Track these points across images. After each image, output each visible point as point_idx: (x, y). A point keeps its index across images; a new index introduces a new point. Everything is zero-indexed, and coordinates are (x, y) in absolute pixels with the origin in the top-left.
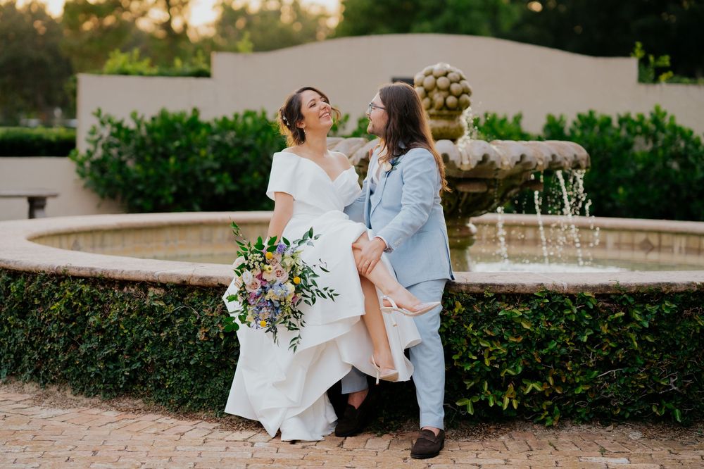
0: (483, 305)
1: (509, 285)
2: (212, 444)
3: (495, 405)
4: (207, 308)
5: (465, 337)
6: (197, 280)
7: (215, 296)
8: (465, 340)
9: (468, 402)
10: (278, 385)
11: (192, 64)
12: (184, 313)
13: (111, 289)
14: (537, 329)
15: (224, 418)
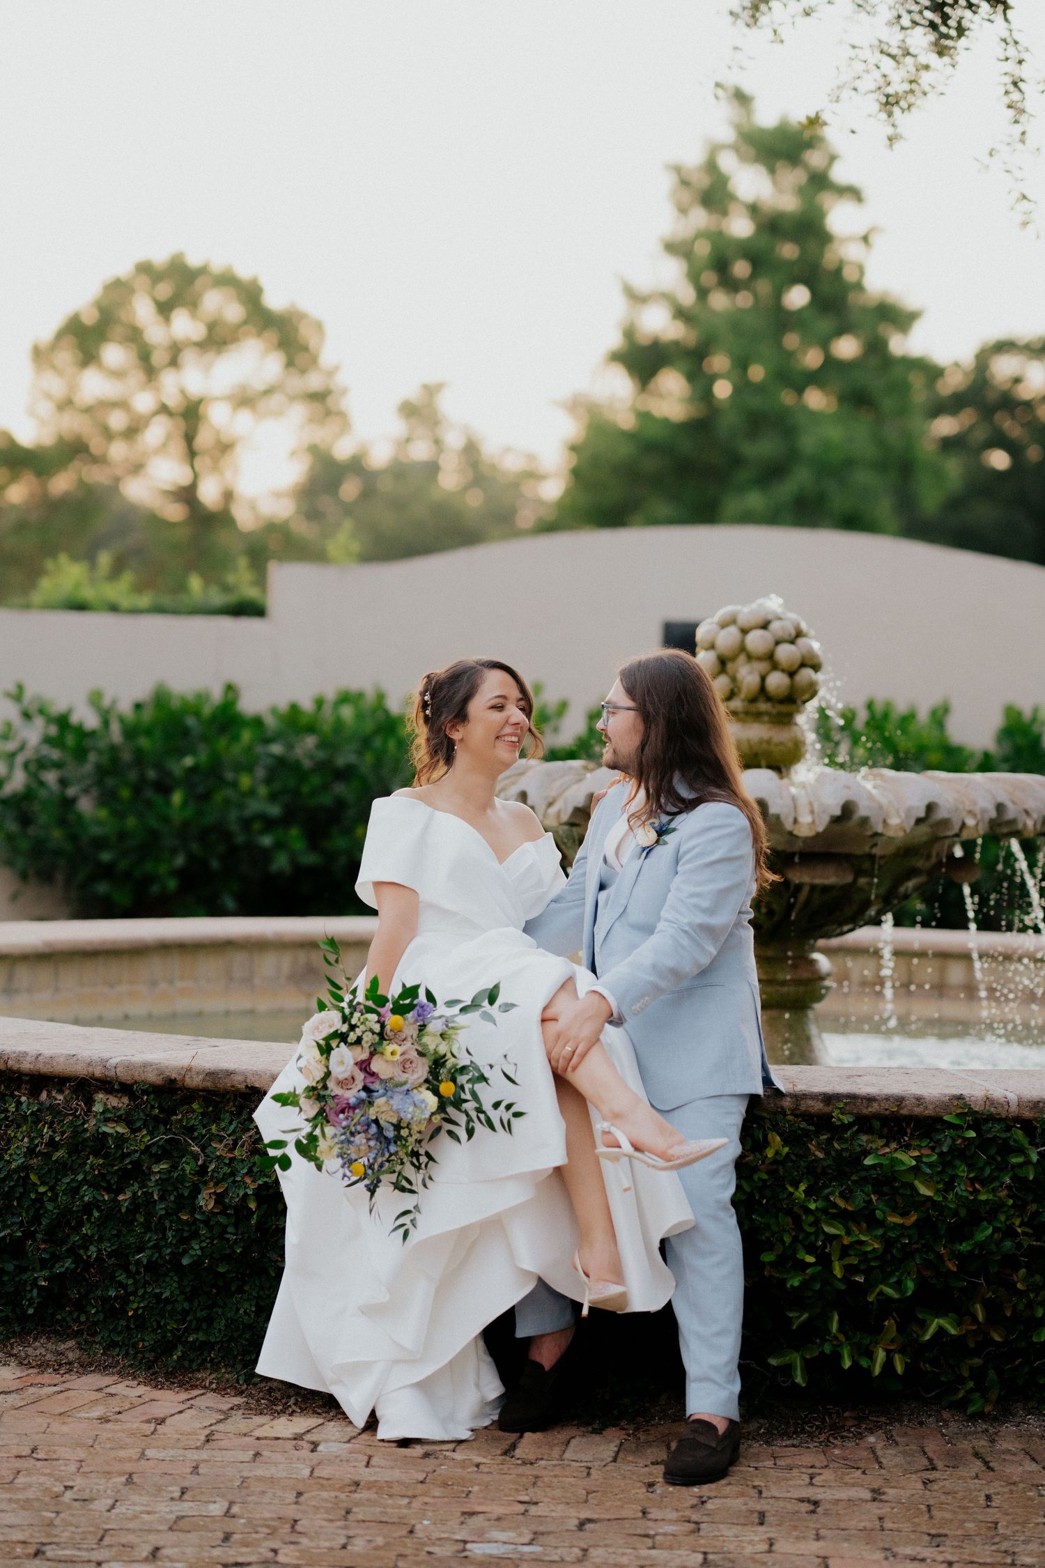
0: (829, 1141)
1: (887, 1098)
2: (223, 1444)
3: (855, 1364)
4: (221, 1139)
5: (789, 1212)
6: (201, 1077)
7: (239, 1114)
8: (789, 1220)
9: (796, 1358)
10: (371, 1311)
11: (226, 588)
12: (173, 1151)
13: (13, 1096)
14: (950, 1196)
15: (255, 1385)
